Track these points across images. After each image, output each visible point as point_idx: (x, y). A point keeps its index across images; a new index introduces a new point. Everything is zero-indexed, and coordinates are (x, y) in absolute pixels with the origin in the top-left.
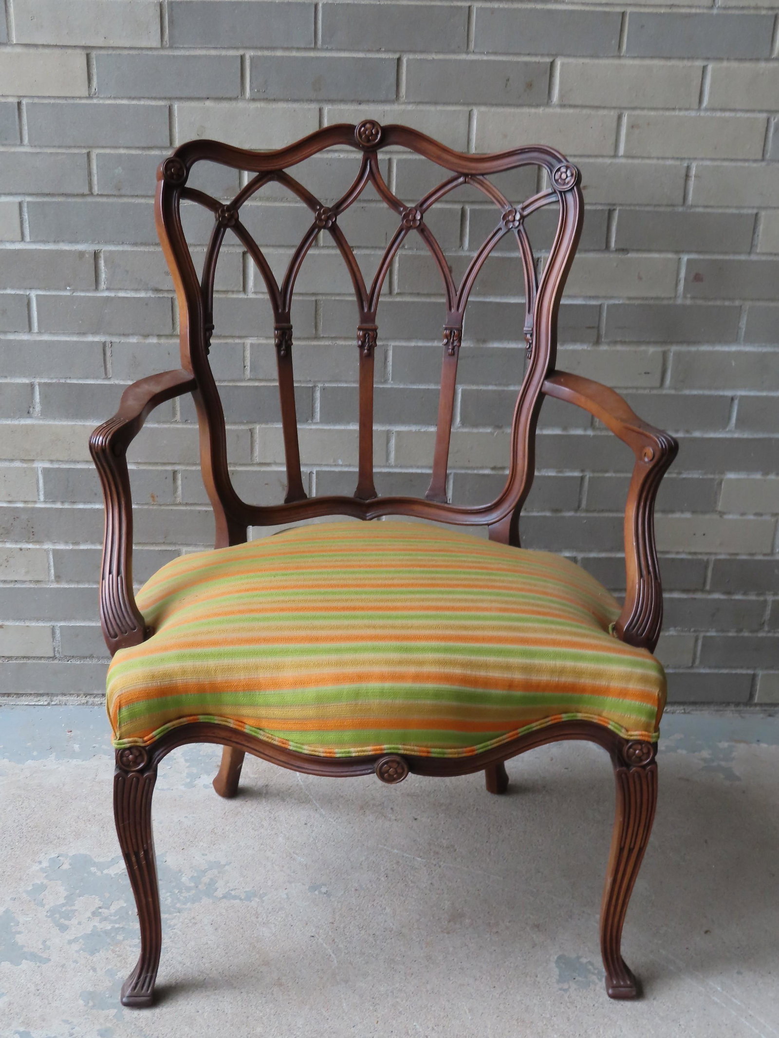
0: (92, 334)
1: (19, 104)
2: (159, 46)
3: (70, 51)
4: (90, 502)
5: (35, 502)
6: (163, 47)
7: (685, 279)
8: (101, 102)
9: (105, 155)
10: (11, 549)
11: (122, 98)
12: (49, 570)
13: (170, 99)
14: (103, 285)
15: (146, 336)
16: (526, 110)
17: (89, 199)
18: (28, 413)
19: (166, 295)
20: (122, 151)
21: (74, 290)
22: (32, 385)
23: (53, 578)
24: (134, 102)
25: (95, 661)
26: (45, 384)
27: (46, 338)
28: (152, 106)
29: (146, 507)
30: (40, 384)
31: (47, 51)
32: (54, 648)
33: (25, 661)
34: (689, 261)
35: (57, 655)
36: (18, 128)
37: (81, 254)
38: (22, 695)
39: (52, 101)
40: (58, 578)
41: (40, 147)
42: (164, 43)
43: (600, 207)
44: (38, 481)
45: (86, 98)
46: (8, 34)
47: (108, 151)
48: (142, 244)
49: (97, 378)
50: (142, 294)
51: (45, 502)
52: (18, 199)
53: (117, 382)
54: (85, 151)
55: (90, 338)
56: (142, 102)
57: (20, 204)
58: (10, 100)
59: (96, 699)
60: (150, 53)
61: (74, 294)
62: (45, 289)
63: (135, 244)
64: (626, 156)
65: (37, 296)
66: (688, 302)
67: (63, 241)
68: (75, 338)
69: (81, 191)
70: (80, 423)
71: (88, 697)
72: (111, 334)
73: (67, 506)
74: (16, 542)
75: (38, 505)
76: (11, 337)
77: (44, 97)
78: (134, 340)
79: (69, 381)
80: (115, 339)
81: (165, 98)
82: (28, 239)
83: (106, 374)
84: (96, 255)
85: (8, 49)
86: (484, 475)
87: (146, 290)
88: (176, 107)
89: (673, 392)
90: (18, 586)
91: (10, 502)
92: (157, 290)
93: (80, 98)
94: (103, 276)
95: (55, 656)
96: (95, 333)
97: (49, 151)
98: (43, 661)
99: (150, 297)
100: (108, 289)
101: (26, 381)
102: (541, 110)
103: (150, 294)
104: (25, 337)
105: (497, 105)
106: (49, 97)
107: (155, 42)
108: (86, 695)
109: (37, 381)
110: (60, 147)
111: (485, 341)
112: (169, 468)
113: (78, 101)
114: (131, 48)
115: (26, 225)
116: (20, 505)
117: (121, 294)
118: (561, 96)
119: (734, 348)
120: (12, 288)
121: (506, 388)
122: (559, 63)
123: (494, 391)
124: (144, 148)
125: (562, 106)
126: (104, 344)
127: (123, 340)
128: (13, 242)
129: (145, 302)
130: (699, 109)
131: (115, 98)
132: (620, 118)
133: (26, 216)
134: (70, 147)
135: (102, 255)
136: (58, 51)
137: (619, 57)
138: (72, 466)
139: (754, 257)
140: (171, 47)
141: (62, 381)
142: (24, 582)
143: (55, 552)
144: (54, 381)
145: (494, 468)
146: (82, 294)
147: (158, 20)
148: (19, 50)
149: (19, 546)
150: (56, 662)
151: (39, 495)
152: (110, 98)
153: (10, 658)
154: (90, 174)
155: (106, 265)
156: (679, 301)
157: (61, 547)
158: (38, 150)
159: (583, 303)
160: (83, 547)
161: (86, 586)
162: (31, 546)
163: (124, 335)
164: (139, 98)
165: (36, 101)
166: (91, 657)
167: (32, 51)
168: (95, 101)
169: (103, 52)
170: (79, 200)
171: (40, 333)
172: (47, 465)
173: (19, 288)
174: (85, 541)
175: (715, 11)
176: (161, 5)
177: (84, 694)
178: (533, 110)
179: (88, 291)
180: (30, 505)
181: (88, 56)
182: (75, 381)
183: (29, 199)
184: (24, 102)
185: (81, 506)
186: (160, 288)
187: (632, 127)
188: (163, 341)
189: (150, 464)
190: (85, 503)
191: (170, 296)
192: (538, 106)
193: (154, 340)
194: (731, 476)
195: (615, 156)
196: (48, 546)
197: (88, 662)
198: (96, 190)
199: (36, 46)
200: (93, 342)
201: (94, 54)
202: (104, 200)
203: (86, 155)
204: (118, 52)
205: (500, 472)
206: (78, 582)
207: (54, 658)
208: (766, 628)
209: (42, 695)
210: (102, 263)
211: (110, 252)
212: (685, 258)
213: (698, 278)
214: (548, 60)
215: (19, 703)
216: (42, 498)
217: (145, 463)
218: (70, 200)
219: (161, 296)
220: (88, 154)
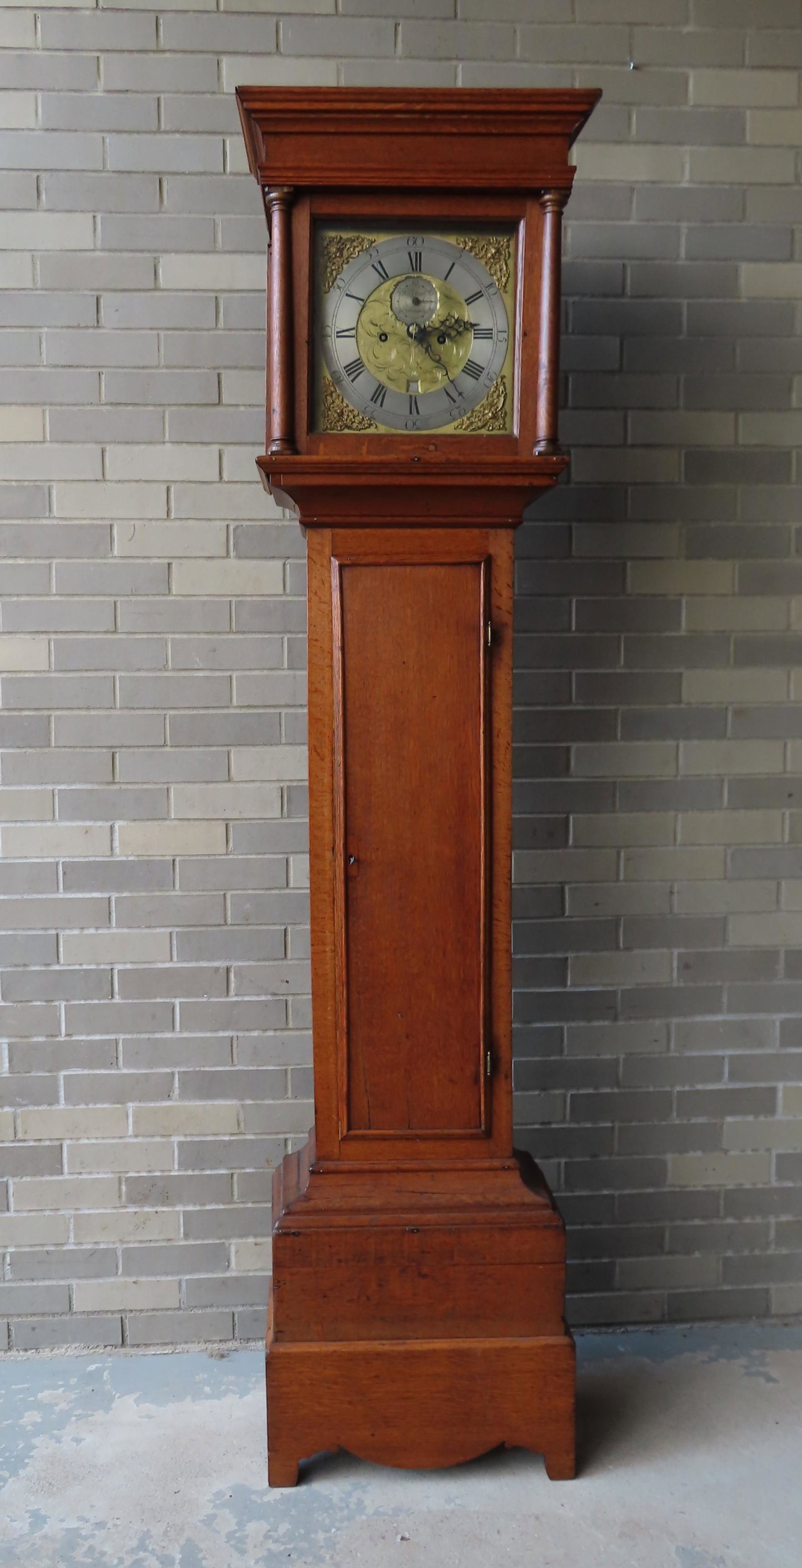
0: (222, 1030)
1: (174, 861)
2: (280, 816)
3: (213, 822)
4: (216, 1169)
5: (170, 1171)
6: (282, 817)
7: (678, 968)
8: (235, 857)
9: (237, 895)
10: (148, 1212)
11: (251, 854)
12: (179, 1229)
13: (287, 853)
14: (232, 992)
15: (265, 1030)
16: (549, 851)
17: (224, 928)
18: (169, 1096)
19: (281, 998)
20: (250, 892)
21: (209, 997)
22: (173, 1074)
23: (182, 1235)
24: (260, 856)
25: (214, 1309)
26: (184, 1072)
27: (186, 1035)
28: (274, 859)
29: (262, 1170)
30: (179, 1072)
31: (197, 823)
32: (180, 1300)
33: (155, 1313)
34: (679, 955)
35: (182, 1306)
36: (172, 878)
37: (217, 969)
38: (150, 1345)
39: (199, 858)
40: (187, 1236)
41: (188, 891)
42: (284, 814)
43: (610, 918)
44: (174, 1151)
45: (224, 855)
46: (168, 812)
47: (239, 892)
48: (264, 960)
49: (225, 1065)
50: (263, 998)
51: (179, 1170)
52: (170, 930)
53: (241, 1068)
54: (222, 893)
55: (221, 1034)
56: (266, 856)
57: (171, 933)
58: (167, 858)
59: (215, 1345)
60: (273, 822)
61: (210, 1000)
62: (186, 997)
63: (259, 960)
64: (625, 880)
65: (180, 1003)
66: (682, 985)
67: (203, 960)
68: (209, 1035)
69: (217, 923)
70: (210, 1102)
71: (208, 1343)
72: (238, 1030)
73: (196, 1173)
74: (153, 1206)
75: (173, 1174)
76: (158, 1036)
77: (193, 855)
78: (255, 1034)
79: (202, 1069)
80: (240, 1034)
81: (284, 853)
82: (175, 959)
83: (232, 1062)
84: (228, 970)
85: (167, 823)
86: (534, 1130)
87: (266, 994)
88: (291, 859)
89: (677, 1055)
90: (152, 1244)
91: (149, 1171)
92: (275, 994)
93: (221, 855)
94: (232, 985)
95: (180, 1307)
96: (224, 1030)
97: (195, 894)
98: (169, 1312)
99: (269, 1001)
100: (236, 995)
101: (168, 1070)
102: (560, 851)
103: (269, 998)
104: (169, 1035)
105: (529, 848)
106: (197, 855)
107: (277, 814)
108: (205, 1342)
109: (177, 1070)
110: (203, 890)
111: (529, 1022)
112: (282, 1136)
113: (218, 857)
114: (259, 819)
115: (175, 949)
116: (158, 1174)
117: (246, 999)
118: (575, 839)
119: (720, 1018)
120: (161, 997)
121: (548, 1059)
122: (571, 818)
123: (539, 1061)
124: (267, 889)
125: (575, 847)
126: (232, 1038)
127: (247, 1034)
128: (164, 962)
129: (265, 1004)
130: (675, 845)
131: (246, 854)
132: (619, 854)
133: (175, 942)
134: (211, 890)
135: (232, 970)
136: (203, 822)
137: (614, 812)
138: (203, 1139)
139: (726, 949)
140: (289, 817)
141: (198, 1069)
142: (157, 1241)
143: (185, 1213)
144: (191, 1070)
145: (543, 1123)
146: (217, 1000)
147: (280, 799)
148: (176, 822)
149: (154, 1210)
150: (181, 1312)
151: (174, 1164)
152: (242, 854)
153: (141, 1311)
154: (225, 909)
155: (235, 977)
156: (675, 984)
157: (190, 1208)
158: (187, 893)
159: (603, 989)
160: (208, 1207)
161: (210, 1242)
162: (165, 1209)
163: (248, 1030)
164: (265, 853)
165: (186, 858)
166: (211, 1306)
167: (186, 823)
168: (231, 857)
169: (237, 822)
170: (215, 929)
171: (181, 1031)
172: (182, 1139)
173: (167, 997)
174: (211, 1202)
175: (679, 778)
176: (282, 789)
177: (204, 1341)
178: (555, 851)
179: (221, 997)
180: (166, 1174)
181: (227, 825)
182: (207, 1069)
183: (177, 929)
184: (177, 859)
185: (208, 1172)
186: (277, 993)
187: (627, 859)
188: (278, 1033)
189: (266, 1134)
190: (211, 1169)
191: (284, 998)
192: (558, 848)
193: (271, 1033)
194: (729, 1119)
195: (618, 880)
196: (179, 1208)
197: (209, 1310)
198: (229, 921)
199: (188, 819)
200: (224, 1037)
201: (231, 824)
202: (236, 928)
203: (223, 896)
204: (249, 822)
205: (548, 1126)
206: (203, 1239)
207: (179, 1309)
208: (773, 1247)
209: (166, 1344)
210: (232, 975)
211: (239, 966)
212: (676, 952)
213: (687, 966)
214: (564, 816)
215: (146, 1353)
216: (176, 1167)
217: (262, 1133)
218: (209, 929)
219: (277, 998)
220: (224, 895)
